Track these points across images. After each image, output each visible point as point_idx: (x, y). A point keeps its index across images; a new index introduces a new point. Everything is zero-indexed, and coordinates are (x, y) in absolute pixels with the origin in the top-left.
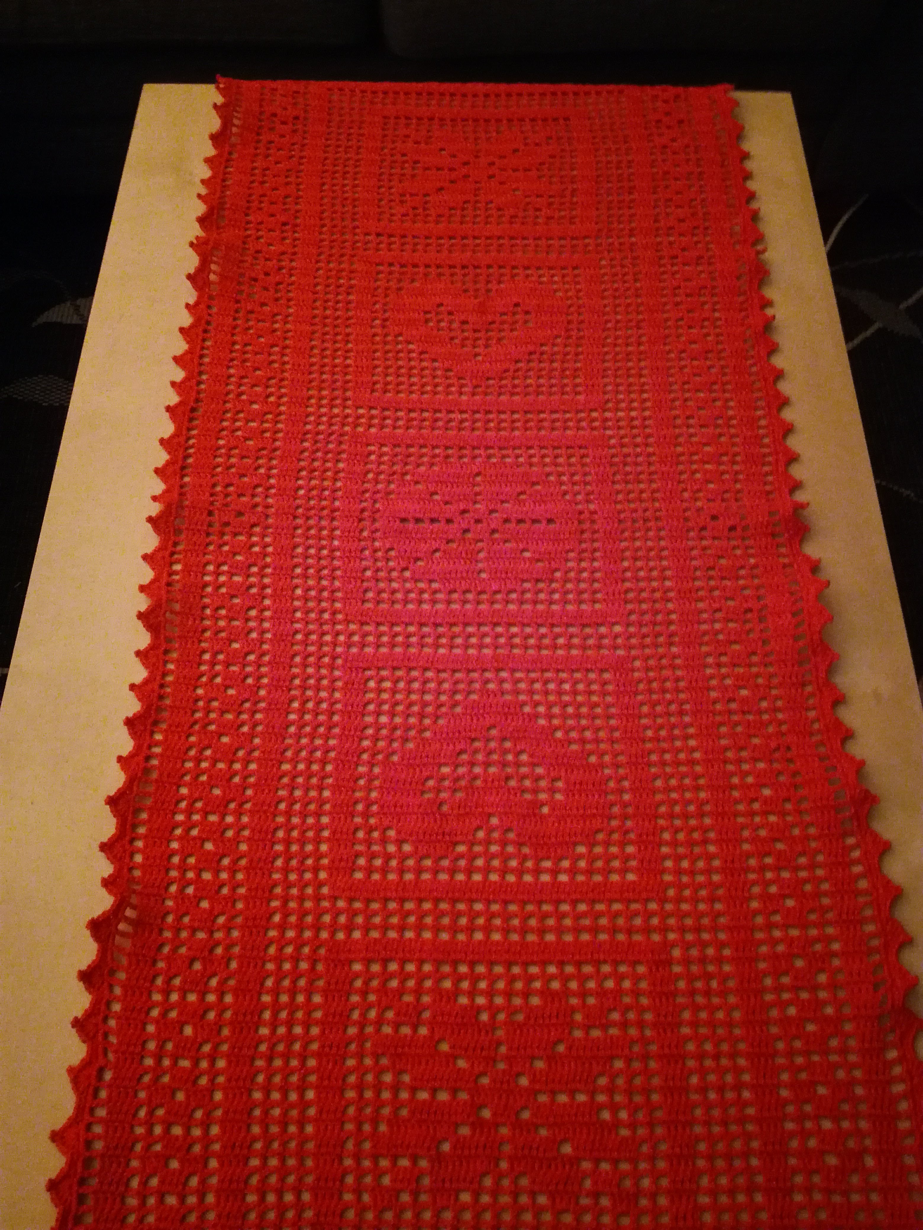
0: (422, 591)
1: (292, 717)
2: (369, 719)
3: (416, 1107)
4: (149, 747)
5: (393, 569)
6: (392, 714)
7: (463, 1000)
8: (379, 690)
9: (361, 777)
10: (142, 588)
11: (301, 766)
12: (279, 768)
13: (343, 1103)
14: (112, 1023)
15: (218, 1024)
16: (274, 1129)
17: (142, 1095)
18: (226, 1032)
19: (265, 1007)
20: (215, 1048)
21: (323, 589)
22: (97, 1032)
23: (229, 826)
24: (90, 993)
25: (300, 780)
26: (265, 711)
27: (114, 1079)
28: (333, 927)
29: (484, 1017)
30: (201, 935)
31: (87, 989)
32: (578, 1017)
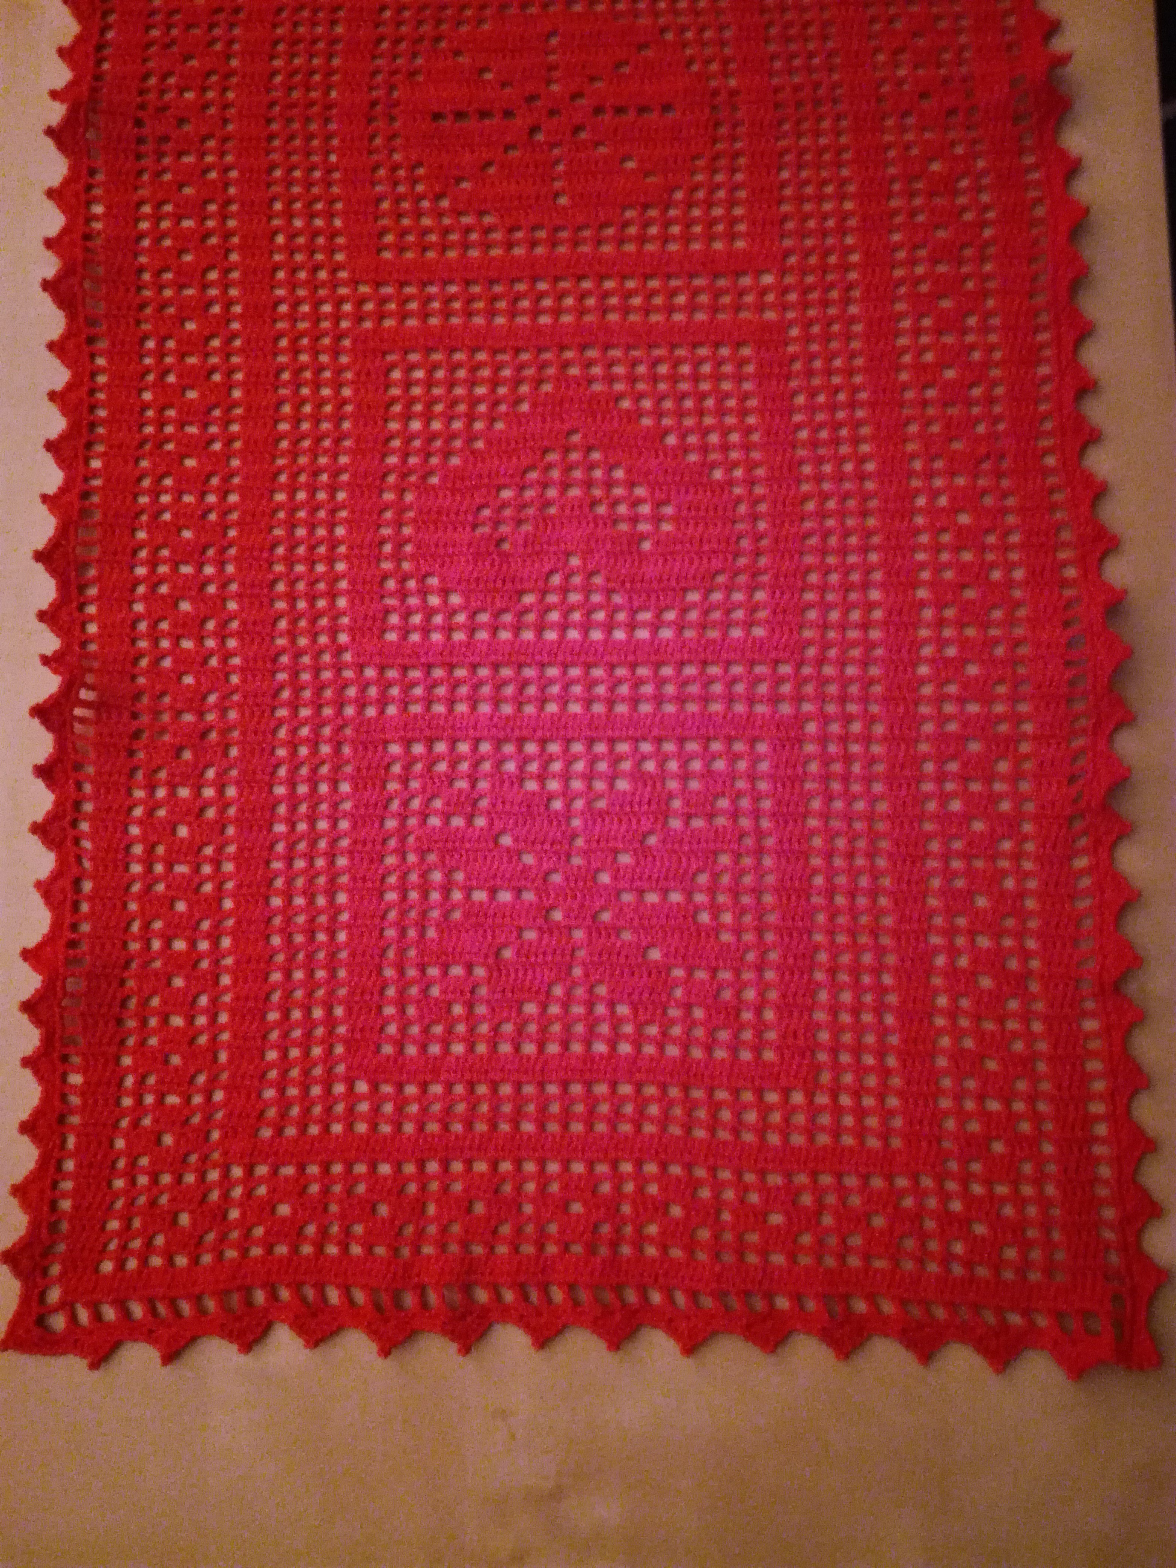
0: (468, 229)
1: (284, 426)
2: (394, 426)
3: (472, 911)
4: (86, 479)
5: (421, 197)
6: (427, 417)
7: (531, 786)
8: (407, 384)
9: (386, 507)
10: (49, 243)
11: (301, 496)
12: (270, 499)
13: (383, 906)
14: (84, 826)
15: (221, 824)
16: (299, 939)
17: (133, 906)
18: (231, 831)
19: (278, 801)
20: (219, 850)
21: (317, 233)
22: (65, 837)
23: (209, 580)
24: (53, 792)
25: (302, 514)
26: (243, 419)
27: (95, 889)
28: (361, 703)
29: (557, 805)
30: (188, 718)
31: (48, 786)
32: (676, 804)
